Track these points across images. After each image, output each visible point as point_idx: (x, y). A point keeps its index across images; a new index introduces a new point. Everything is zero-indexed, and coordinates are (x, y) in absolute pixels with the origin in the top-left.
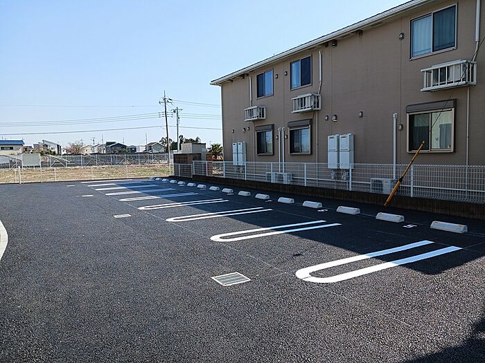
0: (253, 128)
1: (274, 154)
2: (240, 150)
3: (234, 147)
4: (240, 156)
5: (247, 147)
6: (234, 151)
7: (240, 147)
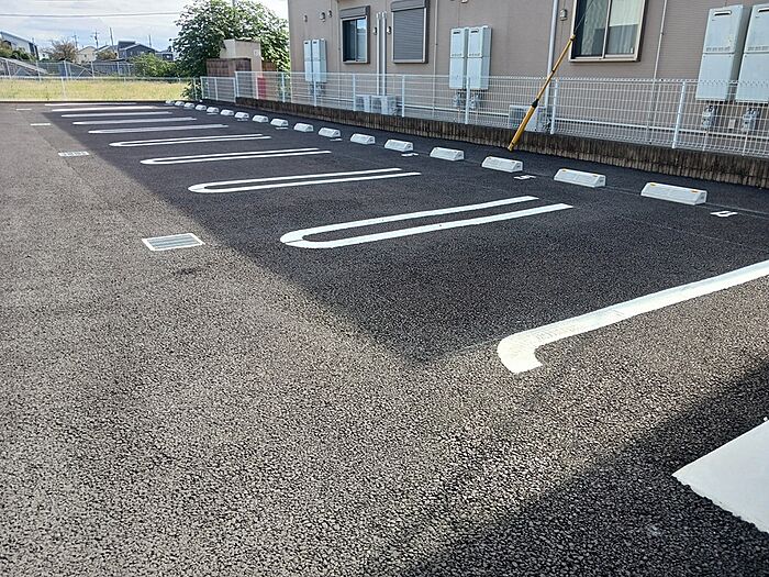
0: (336, 14)
1: (369, 63)
2: (316, 55)
3: (307, 48)
4: (317, 64)
5: (326, 47)
6: (307, 56)
7: (316, 47)
